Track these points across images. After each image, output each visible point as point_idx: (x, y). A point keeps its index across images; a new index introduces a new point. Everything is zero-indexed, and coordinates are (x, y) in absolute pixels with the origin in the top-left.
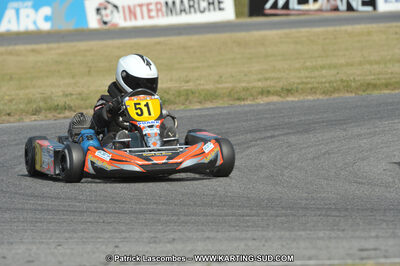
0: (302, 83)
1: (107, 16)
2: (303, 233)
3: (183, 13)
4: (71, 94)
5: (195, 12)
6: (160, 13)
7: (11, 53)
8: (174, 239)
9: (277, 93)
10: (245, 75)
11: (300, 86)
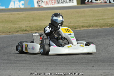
0: (94, 24)
1: (40, 4)
2: (89, 68)
3: (62, 3)
4: (28, 27)
5: (65, 3)
6: (55, 3)
7: (12, 14)
8: (52, 69)
9: (86, 27)
10: (78, 21)
11: (93, 25)
